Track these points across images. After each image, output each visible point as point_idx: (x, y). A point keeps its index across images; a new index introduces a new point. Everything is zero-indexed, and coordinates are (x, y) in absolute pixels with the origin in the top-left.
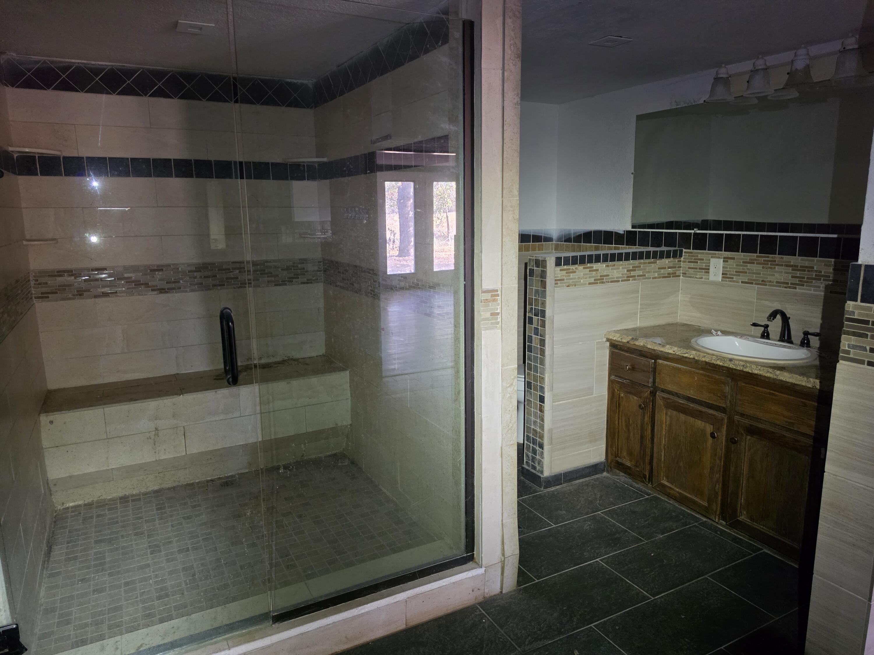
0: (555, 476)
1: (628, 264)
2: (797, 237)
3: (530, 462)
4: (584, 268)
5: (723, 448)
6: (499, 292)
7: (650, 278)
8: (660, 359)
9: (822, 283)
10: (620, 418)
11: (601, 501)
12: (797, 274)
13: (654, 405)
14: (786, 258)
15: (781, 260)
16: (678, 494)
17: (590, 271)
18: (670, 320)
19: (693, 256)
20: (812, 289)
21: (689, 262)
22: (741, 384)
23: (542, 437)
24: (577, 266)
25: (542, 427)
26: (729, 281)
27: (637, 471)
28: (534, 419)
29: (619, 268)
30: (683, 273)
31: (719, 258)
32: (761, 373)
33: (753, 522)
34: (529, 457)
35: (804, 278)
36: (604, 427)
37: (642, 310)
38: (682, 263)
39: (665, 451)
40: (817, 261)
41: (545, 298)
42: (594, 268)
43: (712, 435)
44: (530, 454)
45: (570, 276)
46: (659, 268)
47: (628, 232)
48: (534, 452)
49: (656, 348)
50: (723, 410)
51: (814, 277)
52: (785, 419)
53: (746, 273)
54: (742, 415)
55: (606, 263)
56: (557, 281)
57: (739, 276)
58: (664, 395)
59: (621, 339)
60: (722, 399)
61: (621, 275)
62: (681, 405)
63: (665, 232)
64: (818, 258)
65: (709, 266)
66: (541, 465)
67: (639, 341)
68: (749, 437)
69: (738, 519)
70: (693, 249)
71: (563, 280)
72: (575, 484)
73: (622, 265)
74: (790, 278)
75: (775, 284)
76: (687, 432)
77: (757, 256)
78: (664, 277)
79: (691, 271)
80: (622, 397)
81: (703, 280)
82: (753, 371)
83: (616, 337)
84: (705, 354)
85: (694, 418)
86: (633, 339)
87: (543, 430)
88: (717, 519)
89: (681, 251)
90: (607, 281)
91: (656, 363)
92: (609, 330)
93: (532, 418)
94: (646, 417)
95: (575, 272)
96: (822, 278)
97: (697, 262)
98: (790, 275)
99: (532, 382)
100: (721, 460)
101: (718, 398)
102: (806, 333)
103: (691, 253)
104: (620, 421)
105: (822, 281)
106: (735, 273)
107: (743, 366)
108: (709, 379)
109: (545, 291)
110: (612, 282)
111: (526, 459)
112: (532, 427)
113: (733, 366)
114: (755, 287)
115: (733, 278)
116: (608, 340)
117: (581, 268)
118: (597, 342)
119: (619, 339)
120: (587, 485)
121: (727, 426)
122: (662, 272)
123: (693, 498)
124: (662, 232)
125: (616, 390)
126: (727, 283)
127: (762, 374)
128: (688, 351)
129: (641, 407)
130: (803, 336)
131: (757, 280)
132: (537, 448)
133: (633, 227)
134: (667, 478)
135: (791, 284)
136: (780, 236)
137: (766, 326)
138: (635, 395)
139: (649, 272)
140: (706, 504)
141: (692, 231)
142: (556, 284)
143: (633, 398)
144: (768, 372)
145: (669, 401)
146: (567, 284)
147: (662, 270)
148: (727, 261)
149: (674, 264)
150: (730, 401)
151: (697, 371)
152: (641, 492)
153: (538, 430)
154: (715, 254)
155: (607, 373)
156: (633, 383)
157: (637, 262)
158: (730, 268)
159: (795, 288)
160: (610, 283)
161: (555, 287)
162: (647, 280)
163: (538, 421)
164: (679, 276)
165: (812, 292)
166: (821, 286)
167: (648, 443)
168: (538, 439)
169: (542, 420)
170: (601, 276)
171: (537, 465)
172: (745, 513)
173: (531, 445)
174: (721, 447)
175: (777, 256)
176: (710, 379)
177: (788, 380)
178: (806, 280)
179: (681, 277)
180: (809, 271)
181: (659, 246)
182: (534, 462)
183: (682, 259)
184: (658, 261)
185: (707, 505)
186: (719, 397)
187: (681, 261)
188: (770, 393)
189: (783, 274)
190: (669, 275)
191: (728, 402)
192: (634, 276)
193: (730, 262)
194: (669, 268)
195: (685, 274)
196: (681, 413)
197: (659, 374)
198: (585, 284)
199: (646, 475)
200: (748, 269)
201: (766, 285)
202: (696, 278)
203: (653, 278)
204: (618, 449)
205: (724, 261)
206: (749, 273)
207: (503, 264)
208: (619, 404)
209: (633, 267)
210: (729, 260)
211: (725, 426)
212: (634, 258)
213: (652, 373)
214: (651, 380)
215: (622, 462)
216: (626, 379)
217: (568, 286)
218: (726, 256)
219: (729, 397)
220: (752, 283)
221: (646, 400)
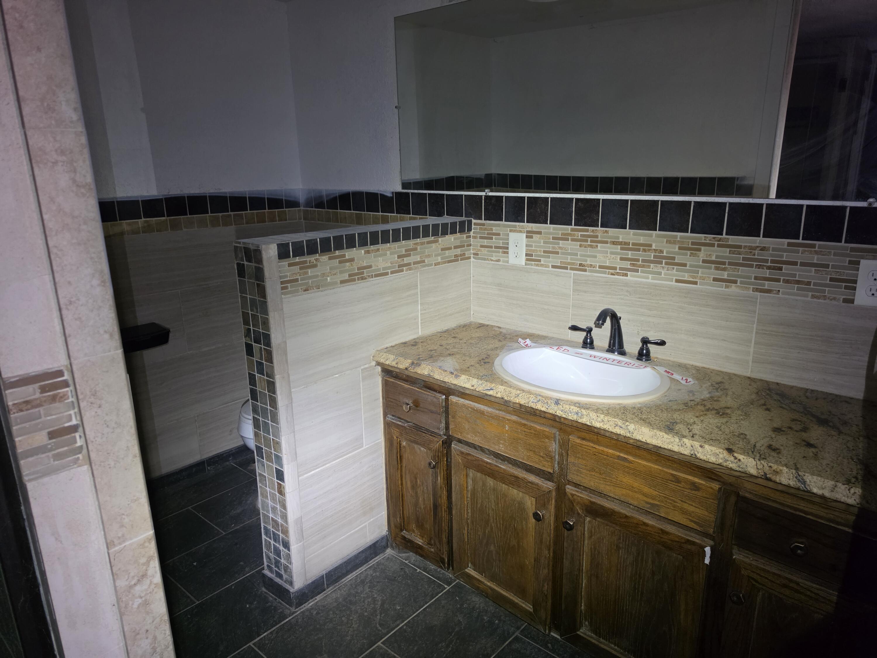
0: (313, 583)
1: (399, 247)
2: (627, 201)
3: (273, 566)
4: (330, 258)
5: (552, 532)
6: (66, 376)
7: (431, 265)
8: (454, 394)
9: (663, 268)
10: (404, 475)
11: (383, 615)
12: (628, 255)
13: (449, 460)
14: (613, 232)
15: (605, 234)
16: (489, 590)
17: (340, 262)
18: (462, 320)
19: (485, 229)
20: (650, 276)
21: (481, 238)
22: (574, 439)
23: (286, 532)
24: (317, 256)
25: (285, 517)
26: (535, 264)
27: (431, 552)
28: (272, 503)
29: (386, 255)
30: (474, 254)
31: (521, 232)
32: (606, 427)
33: (600, 637)
34: (270, 560)
35: (638, 260)
36: (383, 488)
37: (423, 312)
38: (472, 240)
39: (468, 527)
40: (658, 236)
41: (268, 315)
42: (347, 257)
43: (536, 516)
44: (272, 555)
45: (307, 273)
46: (442, 250)
47: (398, 194)
48: (277, 552)
49: (446, 380)
50: (548, 476)
51: (652, 259)
52: (645, 499)
53: (557, 253)
54: (577, 485)
55: (366, 248)
56: (285, 284)
57: (549, 257)
58: (462, 448)
59: (397, 364)
60: (548, 461)
61: (390, 265)
62: (488, 466)
63: (447, 195)
64: (658, 232)
65: (508, 244)
66: (288, 573)
67: (423, 366)
68: (588, 519)
69: (578, 633)
70: (485, 220)
71: (297, 280)
72: (345, 585)
73: (390, 248)
74: (619, 260)
75: (597, 269)
76: (498, 504)
77: (572, 230)
78: (449, 262)
79: (485, 251)
80: (404, 447)
81: (500, 263)
82: (593, 422)
83: (390, 360)
84: (519, 392)
85: (507, 485)
86: (413, 363)
87: (286, 521)
88: (547, 631)
89: (470, 222)
90: (369, 276)
91: (448, 399)
92: (379, 348)
93: (269, 502)
94: (439, 478)
95: (315, 266)
96: (664, 261)
97: (492, 238)
98: (619, 256)
99: (263, 447)
100: (549, 550)
101: (541, 459)
102: (645, 341)
103: (483, 225)
104: (404, 479)
105: (663, 265)
106: (542, 254)
107: (577, 413)
108: (526, 430)
109: (266, 302)
110: (377, 276)
111: (267, 562)
112: (271, 515)
113: (561, 413)
114: (571, 273)
115: (540, 261)
116: (378, 364)
117: (325, 258)
118: (362, 370)
119: (394, 364)
120: (363, 582)
121: (556, 501)
122: (447, 255)
123: (511, 598)
124: (443, 195)
125: (395, 437)
126: (533, 267)
127: (607, 429)
128: (493, 385)
129: (432, 466)
130: (640, 345)
131: (573, 264)
132: (281, 548)
133: (405, 185)
134: (474, 564)
135: (621, 269)
136: (603, 200)
137: (589, 331)
138: (423, 446)
139: (429, 256)
140: (529, 607)
141: (483, 194)
142: (283, 288)
143: (420, 449)
144: (617, 425)
145: (469, 458)
146: (304, 287)
147: (447, 252)
148: (532, 237)
149: (461, 242)
150: (558, 463)
151: (509, 417)
152: (438, 578)
153: (280, 521)
154: (515, 226)
155: (380, 411)
156: (418, 428)
157: (411, 243)
158: (536, 246)
159: (626, 275)
160: (374, 279)
161: (282, 294)
162: (427, 268)
163: (278, 507)
164: (469, 258)
165: (650, 281)
166: (663, 271)
167: (444, 514)
168: (281, 534)
169: (284, 506)
170: (359, 269)
171: (282, 572)
172: (587, 623)
173: (272, 542)
174: (549, 532)
175: (599, 228)
176: (528, 431)
177: (649, 441)
178: (640, 263)
179: (472, 259)
180: (644, 250)
181: (440, 214)
182: (278, 567)
183: (472, 233)
184: (440, 239)
185: (532, 610)
186: (543, 457)
187: (470, 237)
188: (619, 457)
189: (609, 255)
190: (456, 259)
191: (556, 465)
192: (409, 264)
193: (536, 237)
194: (456, 247)
195: (477, 254)
196: (489, 476)
197: (453, 417)
198: (336, 283)
199: (444, 559)
200: (560, 247)
201: (585, 271)
202: (492, 260)
203: (436, 265)
204: (404, 518)
205: (527, 237)
206: (563, 254)
207: (62, 306)
208: (400, 457)
209: (406, 251)
210: (534, 235)
211: (553, 501)
212: (407, 237)
213: (444, 414)
214: (443, 425)
215: (410, 538)
216: (408, 422)
217: (305, 290)
218: (530, 229)
219: (557, 457)
220: (566, 268)
221: (437, 454)
